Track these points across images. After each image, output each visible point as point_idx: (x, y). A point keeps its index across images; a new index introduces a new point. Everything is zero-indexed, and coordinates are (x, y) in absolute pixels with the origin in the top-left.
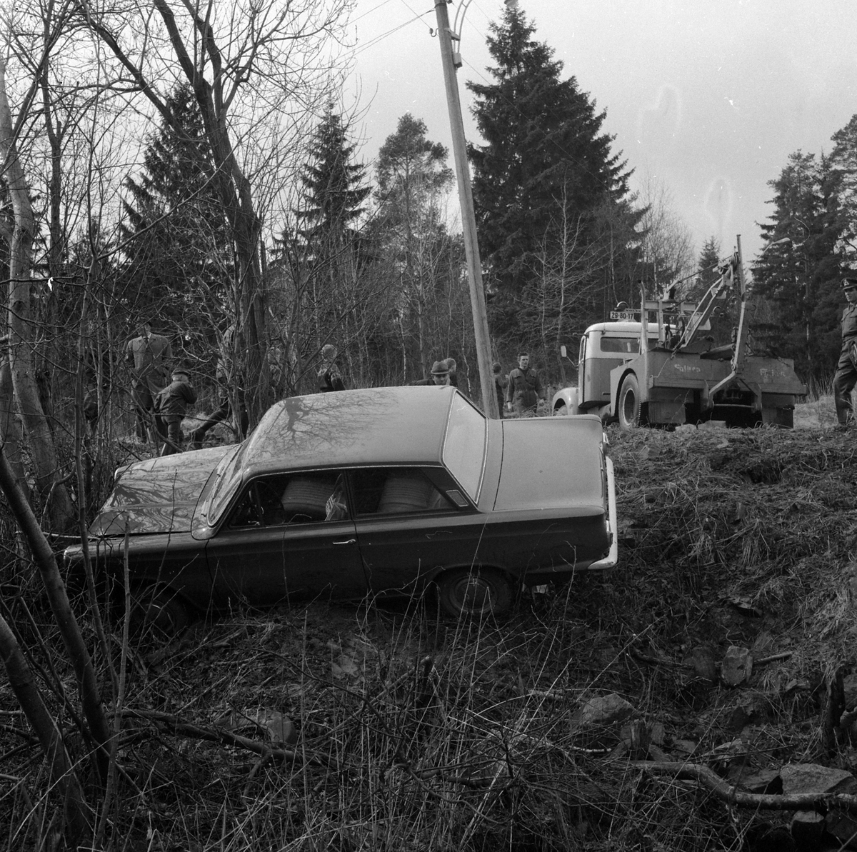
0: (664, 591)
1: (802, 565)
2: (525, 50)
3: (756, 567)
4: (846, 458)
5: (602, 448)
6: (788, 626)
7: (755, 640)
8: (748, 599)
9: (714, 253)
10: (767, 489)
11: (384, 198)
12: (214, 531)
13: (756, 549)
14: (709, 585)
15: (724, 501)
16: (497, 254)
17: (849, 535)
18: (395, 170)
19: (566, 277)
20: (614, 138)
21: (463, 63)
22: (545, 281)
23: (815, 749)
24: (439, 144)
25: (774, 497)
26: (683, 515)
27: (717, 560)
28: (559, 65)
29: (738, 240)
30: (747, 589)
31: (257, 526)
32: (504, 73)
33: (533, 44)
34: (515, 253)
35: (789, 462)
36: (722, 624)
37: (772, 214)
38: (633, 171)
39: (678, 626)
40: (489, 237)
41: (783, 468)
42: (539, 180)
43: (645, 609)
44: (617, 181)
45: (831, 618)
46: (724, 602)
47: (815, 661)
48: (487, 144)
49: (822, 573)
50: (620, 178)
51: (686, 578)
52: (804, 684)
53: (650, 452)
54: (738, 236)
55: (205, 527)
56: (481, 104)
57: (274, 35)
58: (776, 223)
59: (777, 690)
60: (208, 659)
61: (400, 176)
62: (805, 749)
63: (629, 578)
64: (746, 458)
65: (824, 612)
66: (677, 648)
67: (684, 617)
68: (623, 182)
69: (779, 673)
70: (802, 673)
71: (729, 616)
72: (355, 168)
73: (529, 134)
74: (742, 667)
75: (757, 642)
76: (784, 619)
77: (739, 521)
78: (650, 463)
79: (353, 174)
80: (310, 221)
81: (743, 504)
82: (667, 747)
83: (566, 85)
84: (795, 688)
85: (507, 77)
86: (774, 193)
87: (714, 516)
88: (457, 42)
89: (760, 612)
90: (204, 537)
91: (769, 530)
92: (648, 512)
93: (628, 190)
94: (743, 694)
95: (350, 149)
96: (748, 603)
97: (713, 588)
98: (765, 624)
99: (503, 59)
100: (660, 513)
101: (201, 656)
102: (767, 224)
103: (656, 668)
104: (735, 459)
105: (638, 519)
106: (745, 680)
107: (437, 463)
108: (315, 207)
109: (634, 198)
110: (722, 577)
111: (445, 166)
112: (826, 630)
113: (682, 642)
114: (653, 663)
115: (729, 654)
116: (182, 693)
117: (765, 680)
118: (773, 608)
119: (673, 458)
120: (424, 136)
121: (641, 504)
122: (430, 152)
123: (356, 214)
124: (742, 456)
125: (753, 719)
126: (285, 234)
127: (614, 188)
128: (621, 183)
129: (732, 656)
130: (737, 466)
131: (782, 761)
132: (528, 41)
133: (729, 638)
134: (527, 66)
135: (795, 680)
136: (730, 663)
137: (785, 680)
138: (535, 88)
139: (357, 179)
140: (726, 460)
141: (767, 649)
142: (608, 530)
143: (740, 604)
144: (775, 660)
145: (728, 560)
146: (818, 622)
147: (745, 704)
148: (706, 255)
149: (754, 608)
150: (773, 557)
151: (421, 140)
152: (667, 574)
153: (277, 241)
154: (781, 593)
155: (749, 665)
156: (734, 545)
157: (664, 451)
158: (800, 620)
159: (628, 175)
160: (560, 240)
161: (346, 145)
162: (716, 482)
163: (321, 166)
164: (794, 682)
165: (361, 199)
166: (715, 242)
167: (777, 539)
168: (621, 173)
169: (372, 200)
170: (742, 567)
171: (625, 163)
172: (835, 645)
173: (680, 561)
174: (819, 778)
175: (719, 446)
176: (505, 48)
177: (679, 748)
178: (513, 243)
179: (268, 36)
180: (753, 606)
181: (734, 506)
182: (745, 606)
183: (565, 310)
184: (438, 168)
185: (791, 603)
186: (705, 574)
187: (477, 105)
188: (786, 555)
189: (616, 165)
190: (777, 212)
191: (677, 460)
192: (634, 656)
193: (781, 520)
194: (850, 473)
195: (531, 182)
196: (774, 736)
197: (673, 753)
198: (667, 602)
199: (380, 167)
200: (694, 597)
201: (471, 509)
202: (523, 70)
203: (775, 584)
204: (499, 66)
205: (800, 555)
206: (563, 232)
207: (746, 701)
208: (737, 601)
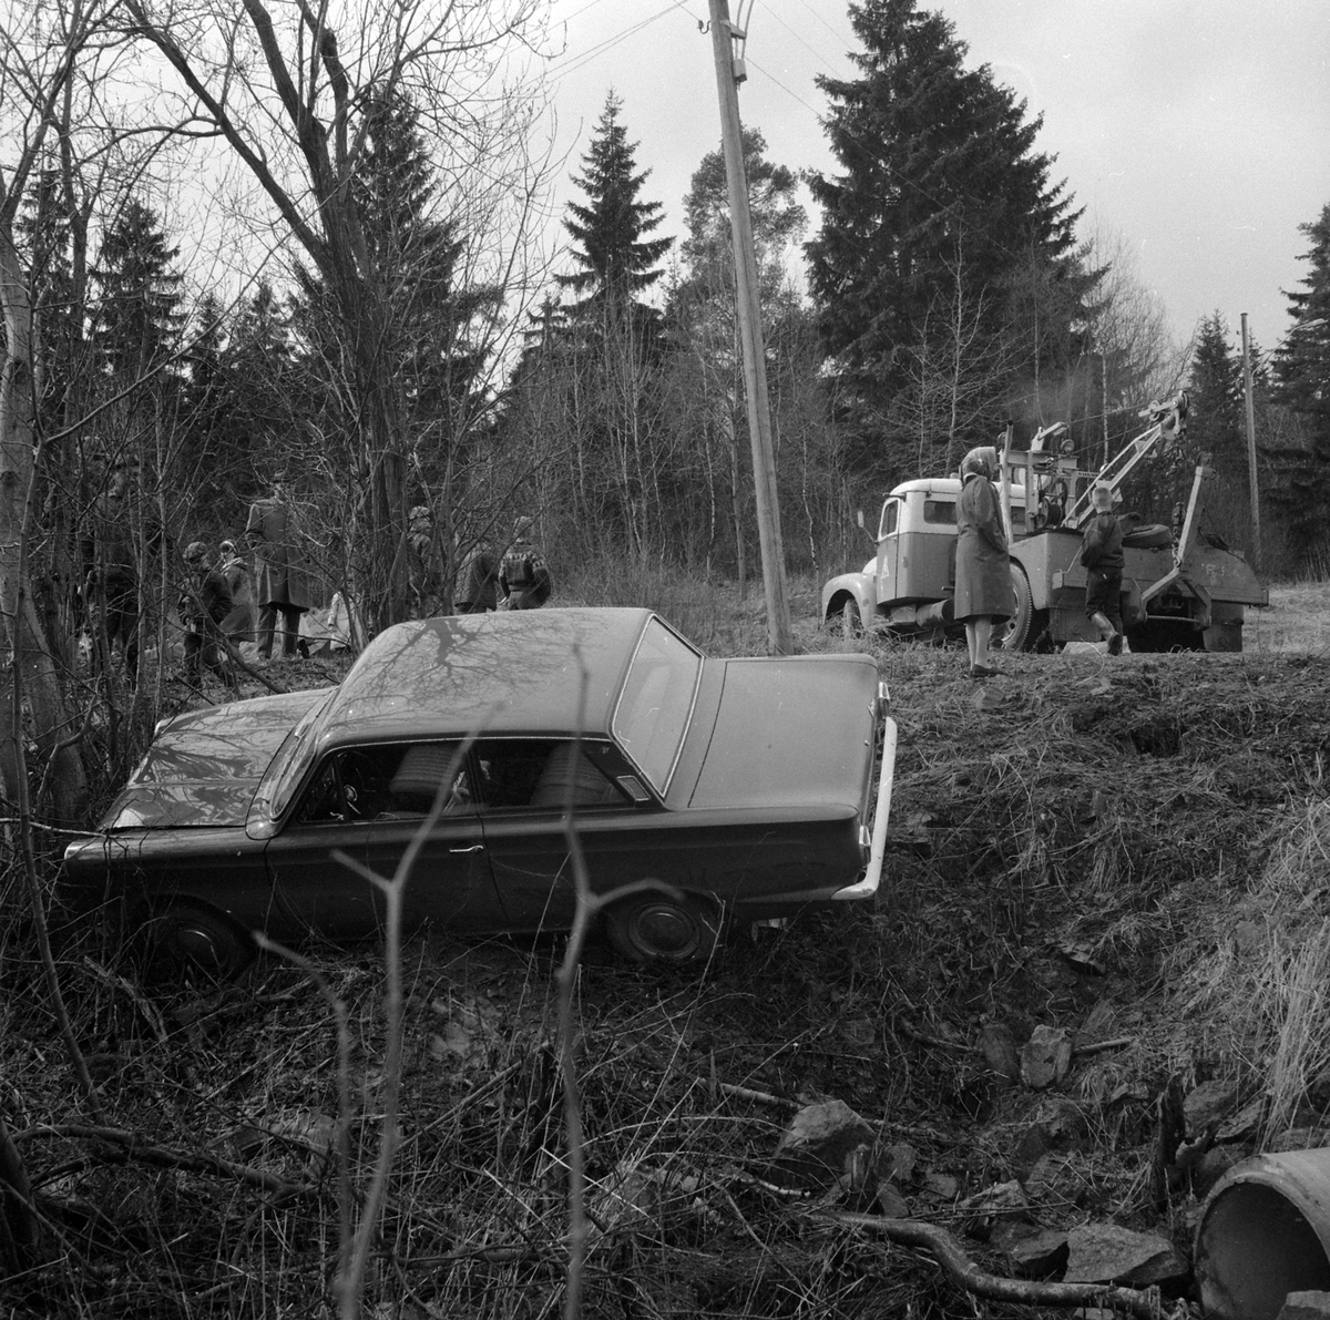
0: (965, 928)
1: (1176, 895)
2: (908, 25)
3: (1109, 894)
4: (1285, 716)
5: (872, 709)
6: (1142, 991)
7: (1091, 1011)
8: (1086, 947)
9: (1219, 337)
10: (1150, 765)
11: (699, 251)
12: (278, 826)
13: (1113, 866)
14: (1038, 919)
15: (1074, 787)
16: (857, 345)
17: (1256, 848)
18: (717, 208)
19: (960, 383)
20: (1054, 159)
21: (748, 75)
22: (926, 389)
23: (1138, 1197)
24: (784, 167)
25: (1156, 781)
26: (1008, 807)
27: (1053, 881)
28: (960, 49)
29: (1243, 321)
30: (1089, 929)
31: (340, 822)
32: (876, 60)
33: (920, 16)
34: (882, 345)
35: (1196, 721)
36: (1044, 984)
37: (1306, 277)
38: (1082, 211)
39: (980, 984)
40: (846, 318)
41: (1184, 729)
42: (924, 230)
43: (932, 956)
44: (1058, 228)
45: (1203, 984)
46: (1052, 948)
47: (1162, 1055)
48: (845, 172)
49: (1203, 910)
50: (1062, 223)
51: (1001, 907)
52: (1140, 1091)
53: (986, 698)
54: (1244, 315)
55: (263, 820)
56: (839, 110)
57: (433, 46)
58: (1310, 290)
59: (1098, 1099)
60: (261, 1019)
61: (723, 217)
62: (1125, 1195)
63: (916, 906)
64: (1133, 711)
65: (1195, 974)
66: (973, 1019)
67: (990, 970)
68: (1067, 228)
69: (1105, 1072)
70: (1140, 1073)
71: (1055, 973)
72: (650, 208)
73: (910, 157)
74: (1050, 1060)
75: (1094, 1015)
76: (1139, 980)
77: (1094, 818)
78: (985, 717)
79: (644, 218)
80: (578, 289)
81: (1103, 792)
82: (914, 1185)
83: (973, 78)
84: (1125, 1098)
85: (881, 68)
86: (1308, 245)
87: (1055, 811)
88: (740, 41)
89: (1102, 968)
90: (261, 835)
91: (1136, 836)
92: (956, 801)
93: (1074, 241)
94: (1048, 1102)
95: (641, 179)
96: (1087, 952)
97: (1041, 926)
98: (1108, 987)
99: (873, 40)
100: (975, 803)
101: (252, 1014)
102: (1298, 292)
103: (931, 1053)
104: (1114, 714)
105: (940, 812)
106: (1055, 1078)
107: (603, 735)
108: (585, 269)
109: (1085, 251)
110: (1058, 908)
111: (792, 202)
112: (1191, 1004)
113: (983, 1010)
114: (926, 1044)
115: (1035, 1038)
116: (212, 1073)
117: (1085, 1081)
118: (1123, 962)
119: (1021, 708)
120: (761, 155)
121: (948, 788)
122: (770, 181)
123: (651, 278)
124: (1127, 708)
125: (1057, 1143)
126: (547, 308)
127: (1052, 238)
128: (1063, 231)
129: (1039, 1041)
130: (1114, 726)
131: (1089, 1213)
132: (913, 11)
133: (1051, 1006)
134: (911, 51)
135: (1126, 1084)
136: (1035, 1053)
137: (1112, 1084)
138: (922, 85)
139: (650, 225)
140: (1100, 714)
141: (1102, 1029)
142: (861, 842)
143: (1073, 954)
144: (1106, 1048)
145: (1070, 881)
146: (1186, 988)
147: (1048, 1119)
148: (1207, 340)
149: (1092, 963)
150: (1137, 879)
151: (757, 161)
152: (974, 901)
153: (534, 320)
154: (1137, 940)
155: (1063, 1057)
156: (1081, 857)
157: (1008, 697)
158: (1162, 983)
159: (1075, 217)
160: (951, 324)
161: (634, 173)
162: (1072, 753)
163: (596, 206)
164: (1123, 1089)
165: (657, 255)
166: (1221, 319)
167: (1146, 851)
168: (1064, 214)
169: (680, 254)
170: (1088, 893)
171: (1071, 197)
172: (1195, 1033)
173: (998, 881)
174: (1121, 1250)
175: (1094, 692)
176: (876, 23)
177: (931, 1187)
178: (879, 329)
179: (420, 48)
180: (1091, 959)
181: (1089, 796)
182: (1081, 958)
183: (955, 434)
184: (781, 204)
185: (1151, 956)
186: (1032, 902)
187: (832, 113)
188: (1156, 877)
189: (1057, 201)
190: (1313, 274)
191: (1027, 712)
192: (901, 1032)
193: (1156, 821)
194: (1286, 742)
195: (912, 233)
196: (1082, 1174)
197: (922, 1195)
198: (967, 944)
199: (692, 204)
200: (1011, 939)
201: (654, 805)
202: (905, 56)
203: (1127, 925)
204: (867, 51)
205: (1177, 878)
206: (956, 313)
207: (1048, 1114)
208: (1068, 950)
